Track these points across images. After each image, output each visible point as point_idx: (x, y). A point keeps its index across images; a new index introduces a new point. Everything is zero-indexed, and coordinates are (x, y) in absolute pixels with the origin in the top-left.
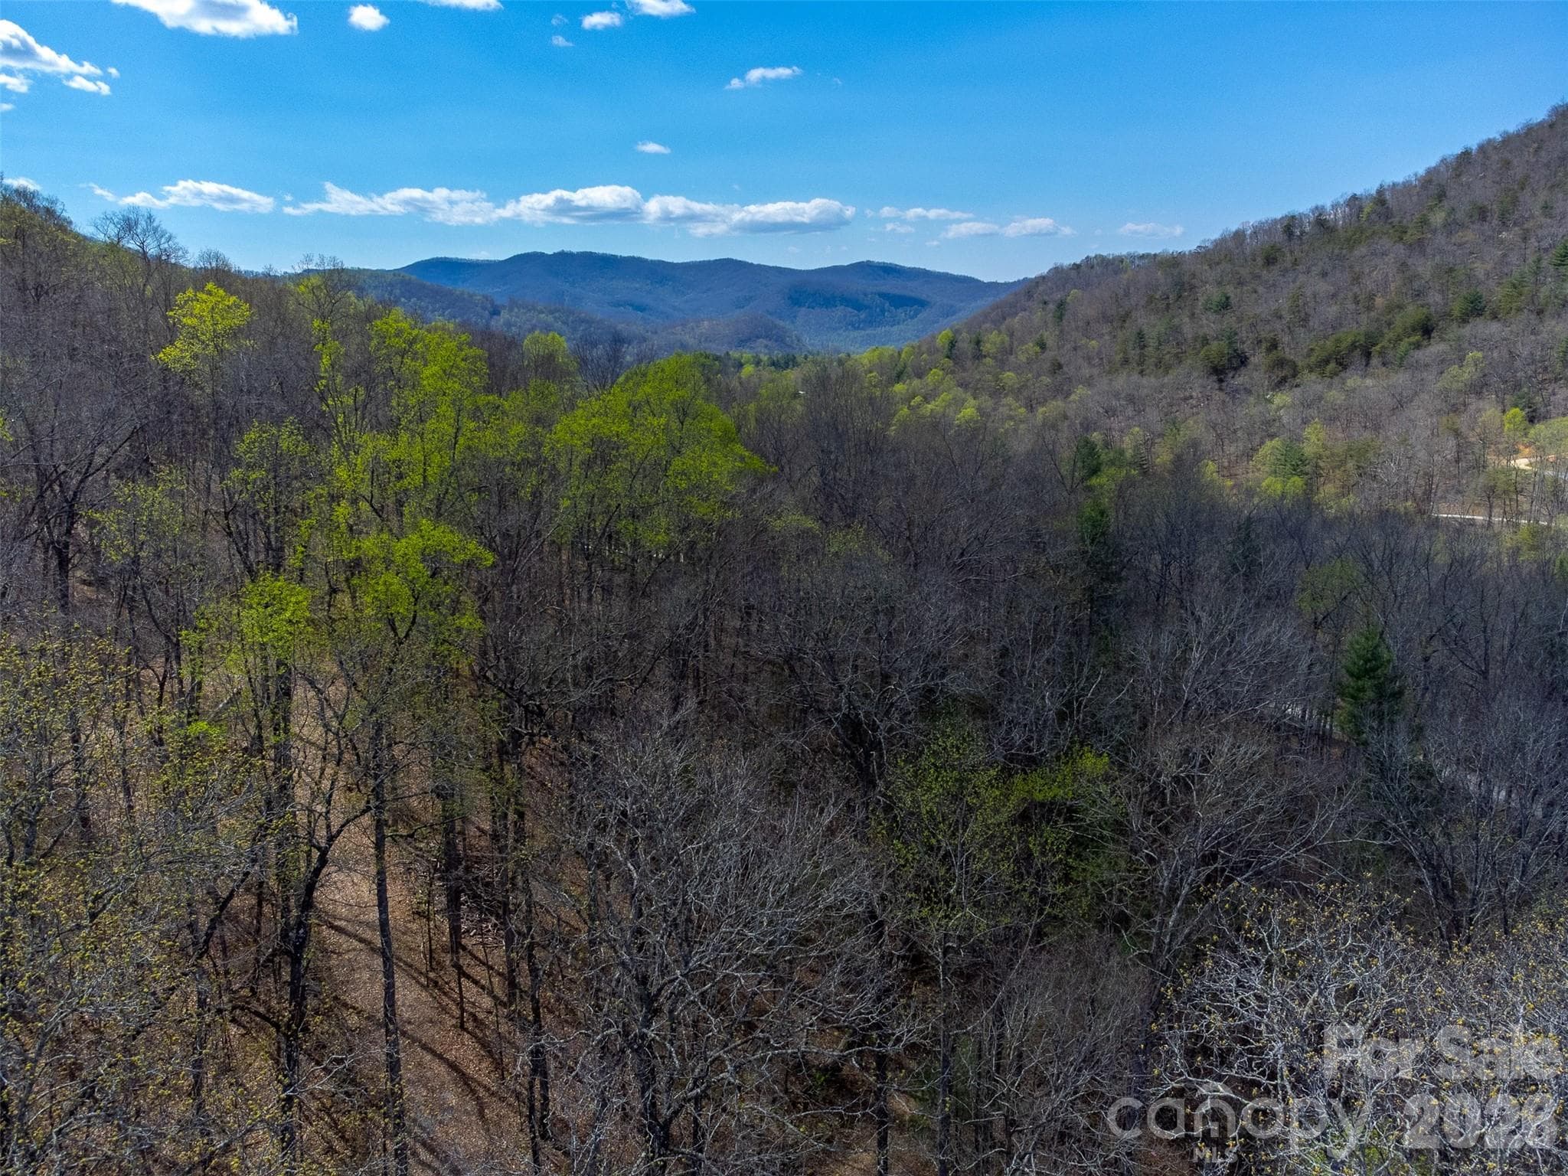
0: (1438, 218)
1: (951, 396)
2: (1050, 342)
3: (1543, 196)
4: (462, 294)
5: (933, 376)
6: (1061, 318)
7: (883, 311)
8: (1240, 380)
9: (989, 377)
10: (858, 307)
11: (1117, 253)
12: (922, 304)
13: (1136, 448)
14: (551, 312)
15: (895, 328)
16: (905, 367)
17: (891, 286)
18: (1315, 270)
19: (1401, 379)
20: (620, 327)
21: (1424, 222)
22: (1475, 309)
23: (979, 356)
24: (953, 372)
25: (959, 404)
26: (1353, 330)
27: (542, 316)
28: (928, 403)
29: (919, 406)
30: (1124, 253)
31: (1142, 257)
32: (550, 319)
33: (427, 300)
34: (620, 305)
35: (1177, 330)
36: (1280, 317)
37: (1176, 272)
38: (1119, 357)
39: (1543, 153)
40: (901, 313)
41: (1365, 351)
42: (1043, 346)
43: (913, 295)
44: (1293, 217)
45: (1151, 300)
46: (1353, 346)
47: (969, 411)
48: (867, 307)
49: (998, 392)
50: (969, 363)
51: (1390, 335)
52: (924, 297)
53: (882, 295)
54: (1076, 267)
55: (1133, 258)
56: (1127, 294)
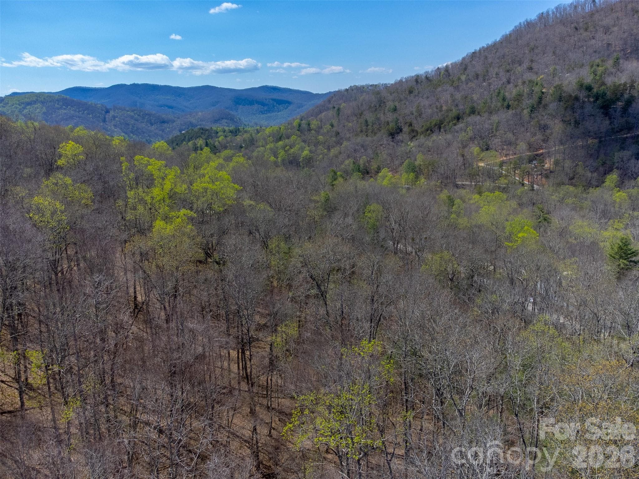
0: (463, 78)
1: (299, 146)
2: (335, 124)
3: (496, 70)
4: (92, 104)
5: (293, 138)
6: (339, 114)
7: (274, 106)
8: (399, 137)
9: (313, 138)
10: (263, 104)
11: (362, 84)
12: (289, 103)
13: (364, 164)
14: (133, 111)
15: (279, 113)
16: (282, 135)
17: (276, 96)
18: (425, 96)
19: (449, 136)
20: (164, 116)
21: (459, 79)
22: (473, 111)
23: (310, 130)
24: (300, 136)
25: (302, 149)
26: (436, 118)
27: (129, 113)
28: (292, 149)
29: (288, 150)
30: (364, 84)
31: (371, 86)
32: (132, 114)
33: (75, 107)
34: (162, 106)
35: (378, 119)
36: (413, 114)
37: (379, 96)
38: (359, 130)
39: (498, 54)
40: (281, 107)
41: (439, 126)
42: (332, 126)
43: (285, 99)
44: (418, 76)
45: (370, 107)
46: (435, 125)
47: (306, 153)
48: (267, 105)
49: (317, 144)
50: (306, 133)
51: (447, 120)
52: (290, 100)
53: (273, 100)
54: (347, 90)
55: (368, 86)
56: (362, 105)
